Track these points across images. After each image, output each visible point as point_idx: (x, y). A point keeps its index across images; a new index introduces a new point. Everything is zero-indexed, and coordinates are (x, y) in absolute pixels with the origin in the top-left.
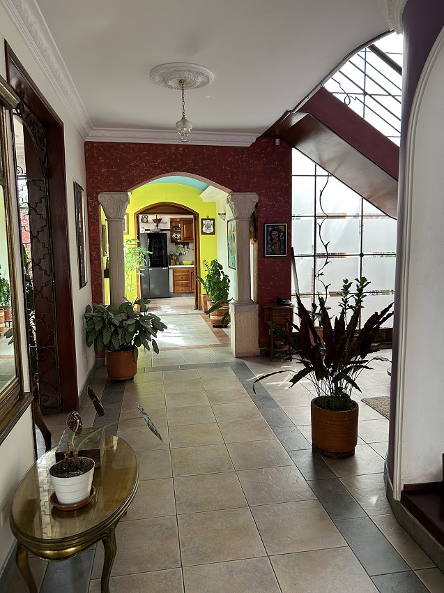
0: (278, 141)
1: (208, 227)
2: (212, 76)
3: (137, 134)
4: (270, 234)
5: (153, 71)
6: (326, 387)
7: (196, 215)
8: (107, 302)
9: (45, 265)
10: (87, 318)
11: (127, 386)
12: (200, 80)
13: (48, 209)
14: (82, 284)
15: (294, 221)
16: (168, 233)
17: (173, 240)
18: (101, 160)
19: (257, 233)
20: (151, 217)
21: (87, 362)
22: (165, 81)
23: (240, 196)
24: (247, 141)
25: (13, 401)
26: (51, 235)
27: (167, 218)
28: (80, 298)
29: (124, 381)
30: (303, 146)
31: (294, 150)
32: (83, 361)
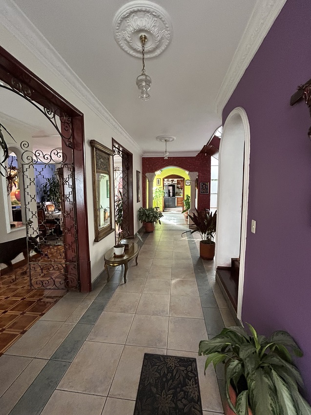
0: (206, 154)
1: (188, 183)
2: (175, 138)
3: (153, 155)
4: (202, 186)
5: (157, 138)
6: (204, 237)
7: (184, 178)
8: (148, 208)
9: (126, 195)
10: (139, 211)
11: (150, 234)
12: (171, 139)
13: (128, 179)
14: (138, 201)
15: (211, 181)
16: (176, 185)
17: (178, 187)
18: (147, 163)
19: (198, 186)
20: (170, 180)
21: (139, 226)
22: (161, 140)
23: (192, 173)
24: (195, 155)
25: (109, 229)
26: (128, 187)
27: (176, 180)
28: (137, 206)
29: (149, 232)
30: (214, 156)
31: (212, 157)
32: (137, 226)
